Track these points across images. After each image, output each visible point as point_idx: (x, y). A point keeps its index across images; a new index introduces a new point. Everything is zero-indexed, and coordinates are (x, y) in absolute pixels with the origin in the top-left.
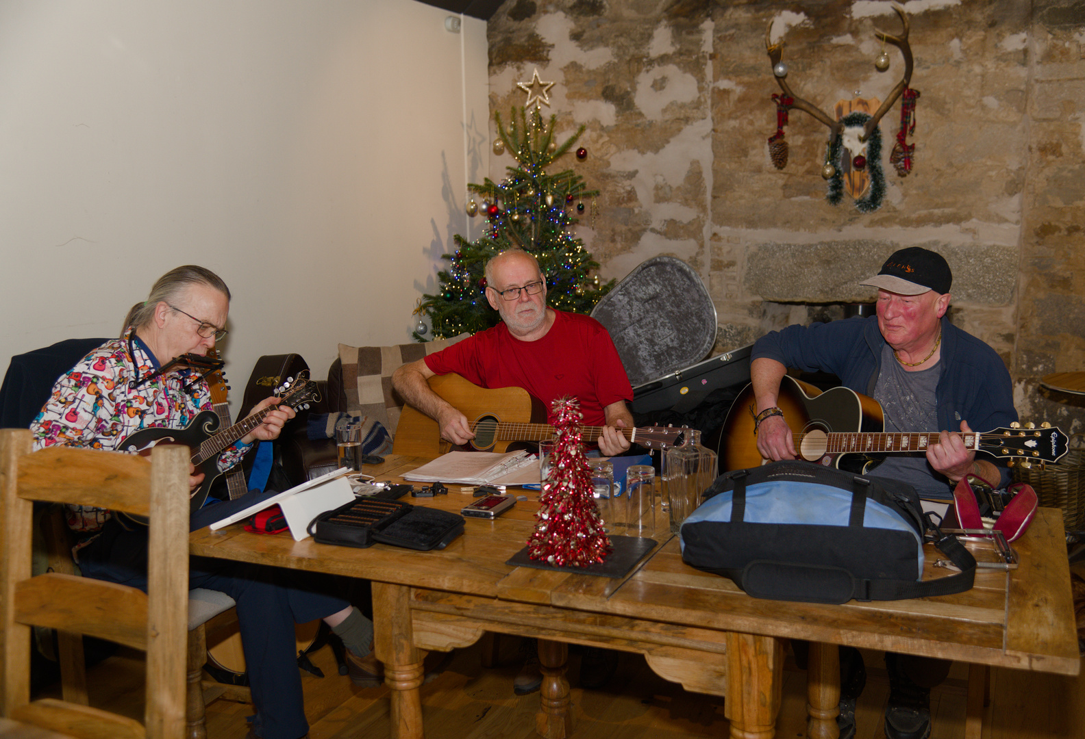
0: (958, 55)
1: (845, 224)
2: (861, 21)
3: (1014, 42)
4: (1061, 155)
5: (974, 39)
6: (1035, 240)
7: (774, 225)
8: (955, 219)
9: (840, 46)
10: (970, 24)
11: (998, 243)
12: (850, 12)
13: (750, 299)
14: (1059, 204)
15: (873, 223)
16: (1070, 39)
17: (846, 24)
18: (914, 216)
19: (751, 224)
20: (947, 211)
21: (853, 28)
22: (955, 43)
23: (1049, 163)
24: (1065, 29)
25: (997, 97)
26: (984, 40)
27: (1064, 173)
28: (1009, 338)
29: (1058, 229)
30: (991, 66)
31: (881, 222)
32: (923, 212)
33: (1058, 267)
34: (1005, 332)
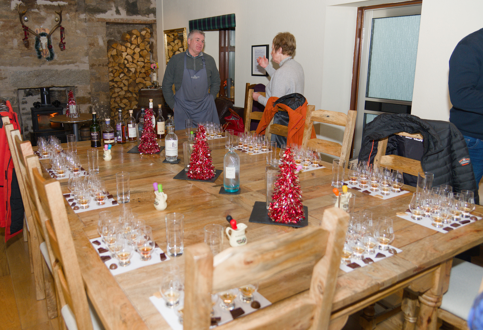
0: (69, 18)
1: (41, 65)
2: (40, 5)
3: (83, 16)
4: (95, 46)
5: (72, 14)
6: (91, 68)
7: (19, 65)
8: (73, 63)
9: (35, 12)
10: (71, 10)
11: (85, 69)
12: (36, 3)
13: (13, 89)
14: (95, 58)
15: (50, 64)
16: (93, 16)
17: (35, 6)
18: (62, 62)
19: (11, 65)
20: (71, 60)
21: (38, 7)
22: (68, 15)
23: (92, 48)
24: (92, 14)
25: (80, 30)
26: (75, 15)
27: (96, 51)
28: (90, 93)
29: (95, 65)
30: (77, 22)
31: (52, 64)
32: (64, 61)
33: (97, 75)
34: (89, 92)
